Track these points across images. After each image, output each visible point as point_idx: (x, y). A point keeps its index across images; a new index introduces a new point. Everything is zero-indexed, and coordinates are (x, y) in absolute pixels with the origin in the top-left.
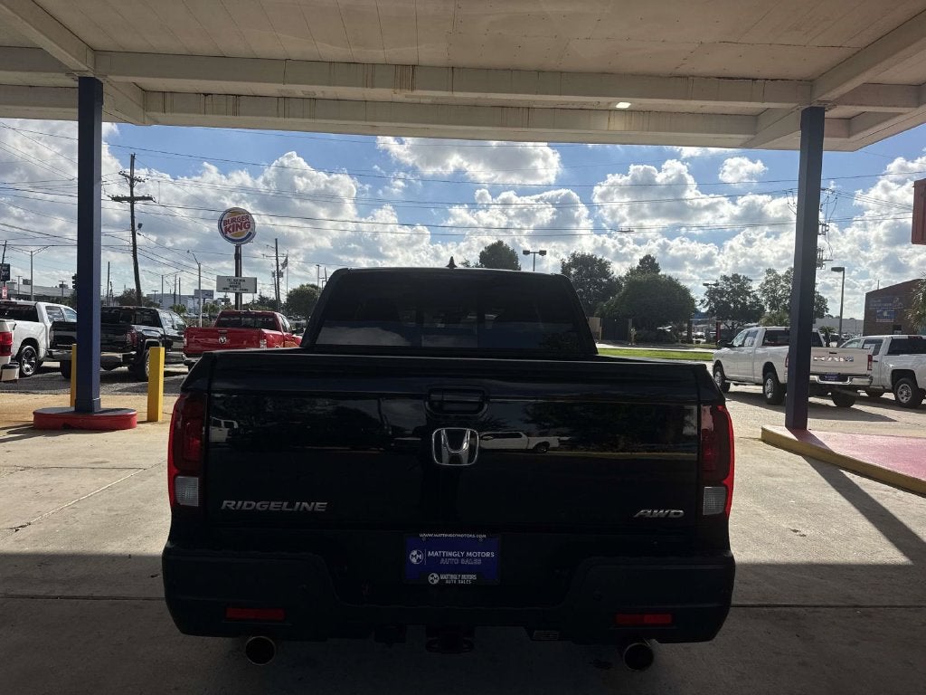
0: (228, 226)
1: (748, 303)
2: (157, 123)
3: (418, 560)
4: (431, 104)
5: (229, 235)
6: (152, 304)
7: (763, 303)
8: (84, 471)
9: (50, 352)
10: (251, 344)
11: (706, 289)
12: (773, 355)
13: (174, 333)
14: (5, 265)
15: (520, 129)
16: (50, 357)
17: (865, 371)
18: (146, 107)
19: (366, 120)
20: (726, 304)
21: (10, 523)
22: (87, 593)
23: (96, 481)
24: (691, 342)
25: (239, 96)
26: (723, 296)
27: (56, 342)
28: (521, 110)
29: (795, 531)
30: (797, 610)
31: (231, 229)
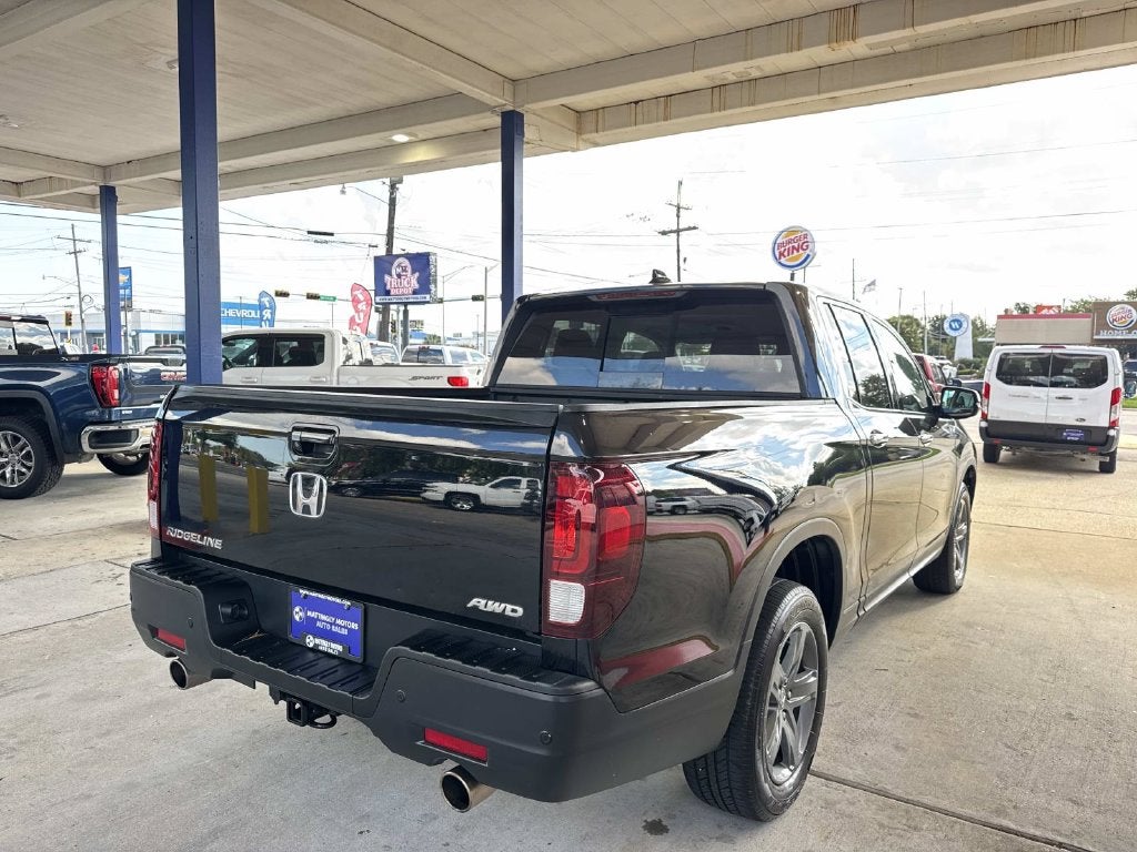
0: (782, 249)
3: (300, 618)
5: (783, 260)
15: (1061, 56)
18: (579, 130)
19: (819, 93)
25: (669, 96)
28: (1061, 25)
31: (786, 253)
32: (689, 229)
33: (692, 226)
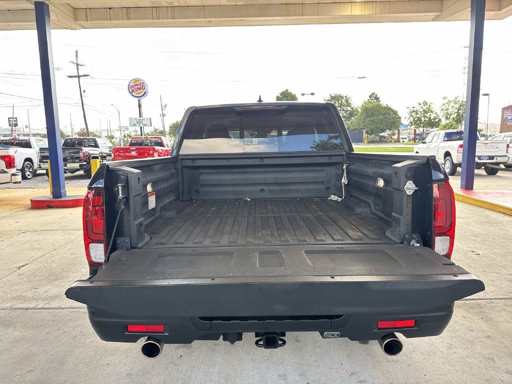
0: (133, 89)
1: (432, 118)
2: (84, 28)
4: (244, 5)
5: (134, 94)
6: (95, 135)
7: (441, 117)
8: (58, 232)
9: (40, 165)
10: (150, 155)
11: (408, 110)
12: (449, 147)
13: (107, 151)
14: (15, 118)
15: (297, 17)
16: (40, 167)
17: (505, 154)
18: (76, 19)
19: (205, 18)
20: (419, 119)
21: (16, 264)
22: (57, 306)
23: (64, 238)
24: (399, 142)
25: (129, 8)
26: (417, 114)
27: (43, 159)
28: (297, 5)
29: (473, 252)
30: (479, 301)
31: (135, 91)
32: (85, 76)
33: (86, 74)
